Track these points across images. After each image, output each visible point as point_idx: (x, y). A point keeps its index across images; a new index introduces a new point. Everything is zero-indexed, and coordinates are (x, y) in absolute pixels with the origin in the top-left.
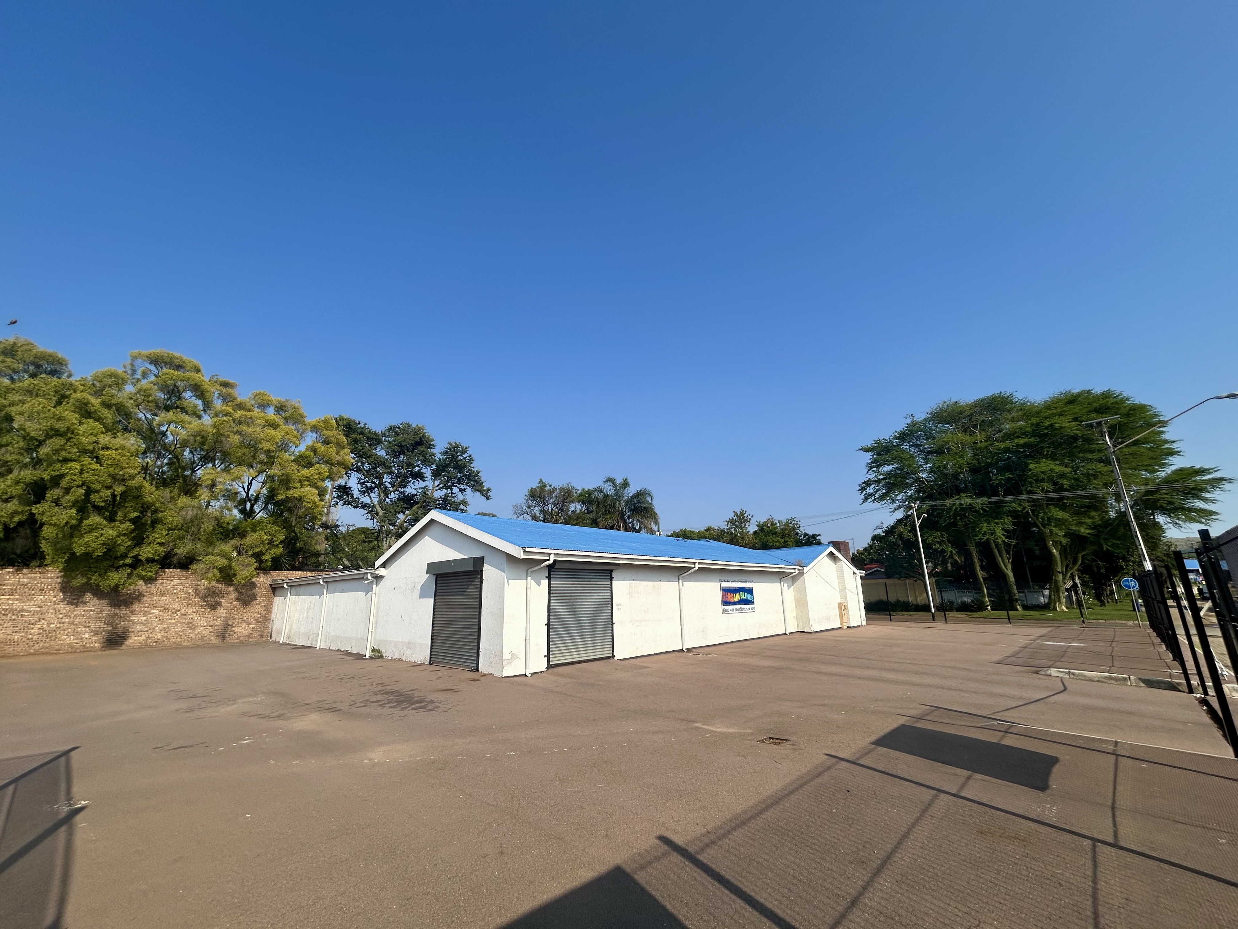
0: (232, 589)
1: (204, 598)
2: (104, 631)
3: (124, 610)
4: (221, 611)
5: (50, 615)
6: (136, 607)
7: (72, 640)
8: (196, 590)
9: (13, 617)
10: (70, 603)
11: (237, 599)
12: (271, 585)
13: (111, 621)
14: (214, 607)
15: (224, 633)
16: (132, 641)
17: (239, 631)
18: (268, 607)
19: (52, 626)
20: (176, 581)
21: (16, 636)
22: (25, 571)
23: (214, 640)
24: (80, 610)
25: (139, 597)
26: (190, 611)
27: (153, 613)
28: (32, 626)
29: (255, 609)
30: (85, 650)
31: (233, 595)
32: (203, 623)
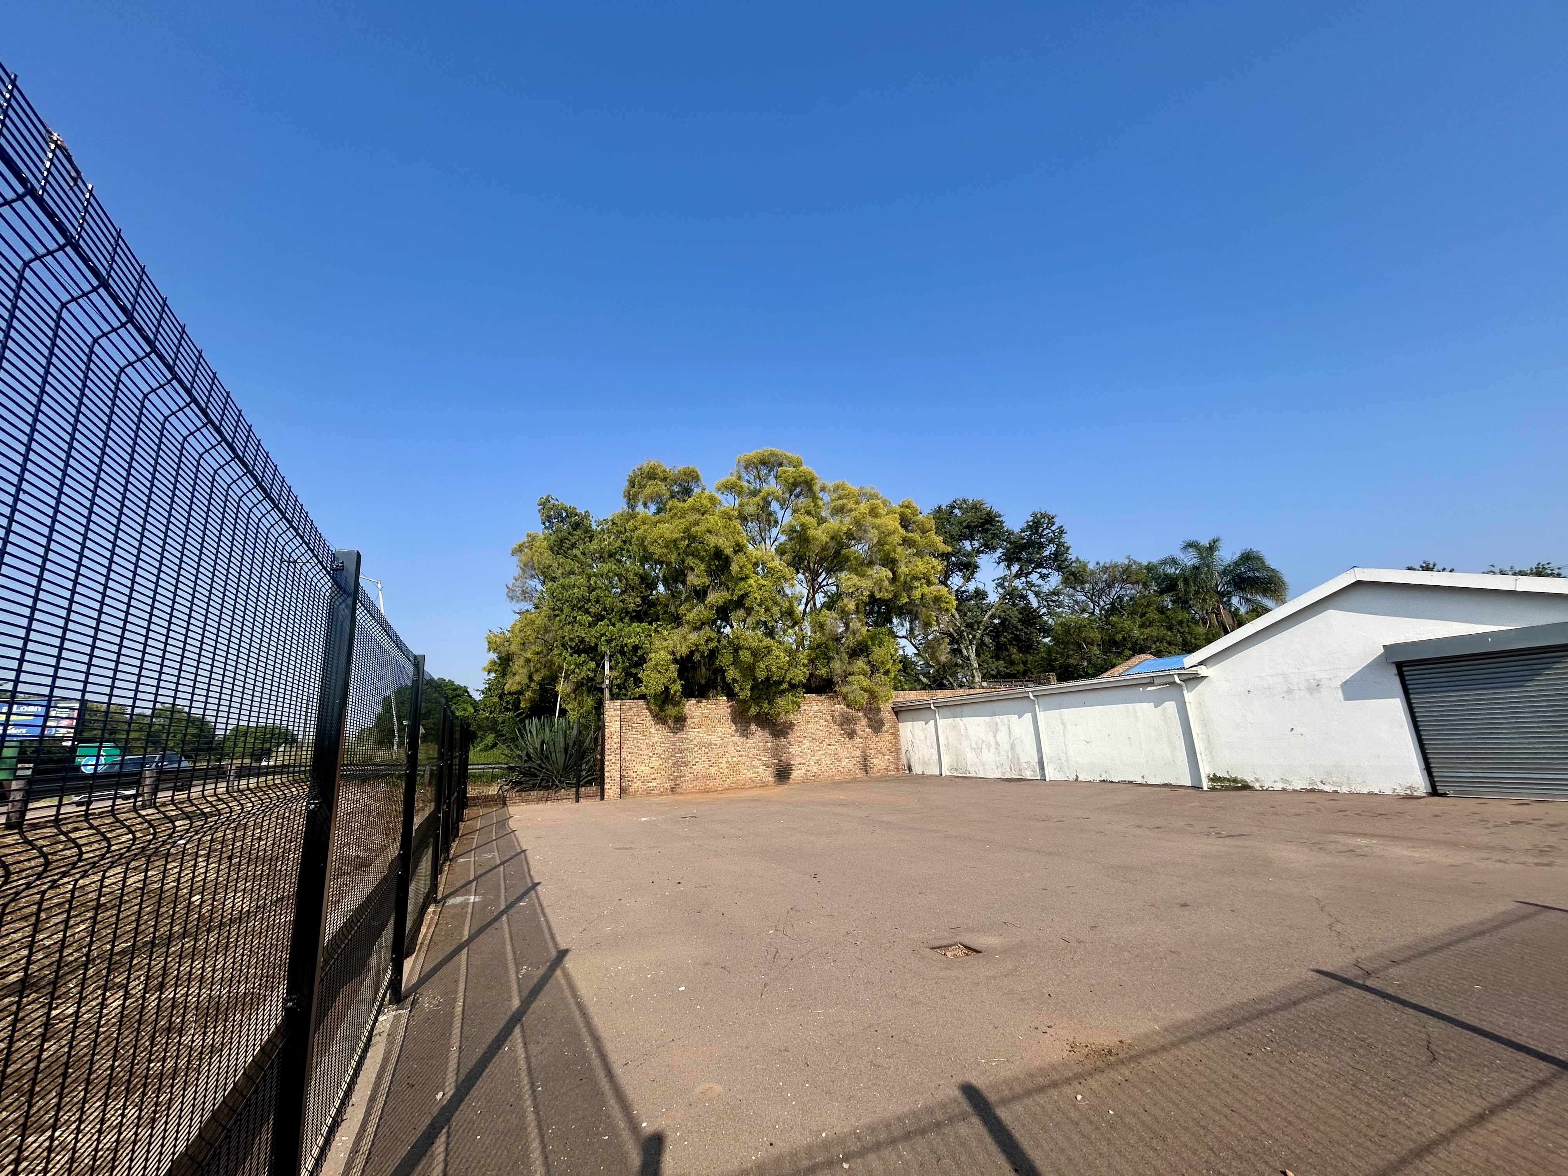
0: (860, 714)
1: (841, 725)
2: (773, 764)
3: (783, 741)
4: (858, 740)
5: (731, 747)
6: (791, 736)
7: (750, 774)
8: (833, 716)
9: (707, 751)
10: (742, 735)
11: (870, 726)
12: (893, 708)
13: (776, 752)
14: (851, 735)
15: (865, 766)
16: (796, 774)
17: (879, 763)
18: (896, 734)
19: (735, 759)
20: (815, 708)
21: (713, 770)
22: (704, 702)
23: (860, 774)
24: (750, 741)
25: (791, 725)
26: (833, 741)
27: (804, 744)
28: (720, 760)
29: (886, 737)
30: (764, 785)
31: (864, 722)
32: (845, 754)
